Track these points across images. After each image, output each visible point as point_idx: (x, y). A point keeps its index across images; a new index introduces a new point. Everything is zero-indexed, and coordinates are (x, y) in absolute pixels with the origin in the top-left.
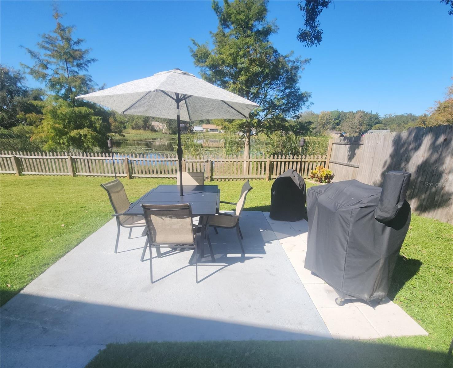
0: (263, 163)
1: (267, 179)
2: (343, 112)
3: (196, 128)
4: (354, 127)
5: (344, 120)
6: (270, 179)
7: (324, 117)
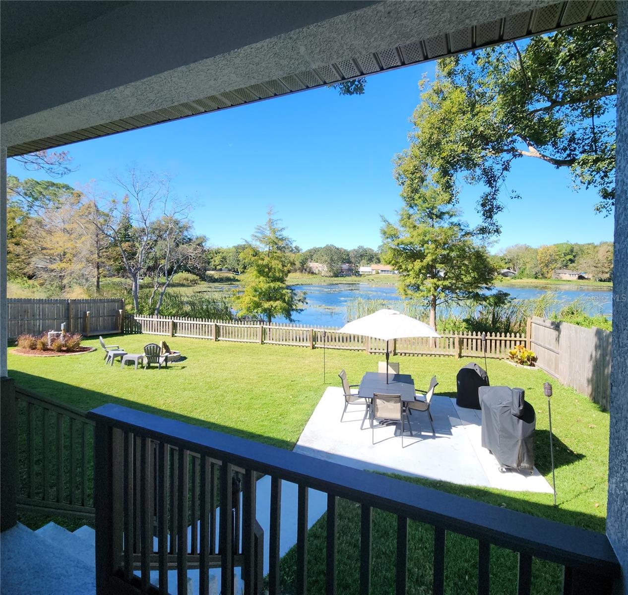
0: (451, 339)
1: (457, 356)
2: (576, 244)
3: (362, 269)
4: (599, 265)
5: (581, 256)
6: (460, 356)
7: (546, 252)
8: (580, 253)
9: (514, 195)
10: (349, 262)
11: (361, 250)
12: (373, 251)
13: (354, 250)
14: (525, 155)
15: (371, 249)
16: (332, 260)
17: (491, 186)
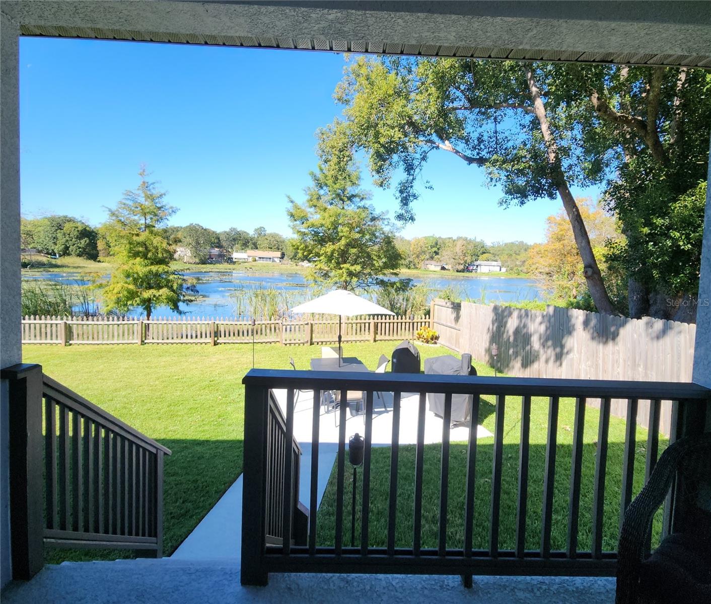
0: (367, 324)
2: (440, 238)
3: (236, 255)
4: (457, 257)
5: (443, 248)
6: (375, 341)
7: (417, 244)
8: (442, 245)
9: (428, 185)
10: (219, 246)
11: (233, 233)
12: (248, 234)
13: (225, 232)
14: (442, 148)
15: (245, 232)
16: (198, 243)
17: (409, 174)
